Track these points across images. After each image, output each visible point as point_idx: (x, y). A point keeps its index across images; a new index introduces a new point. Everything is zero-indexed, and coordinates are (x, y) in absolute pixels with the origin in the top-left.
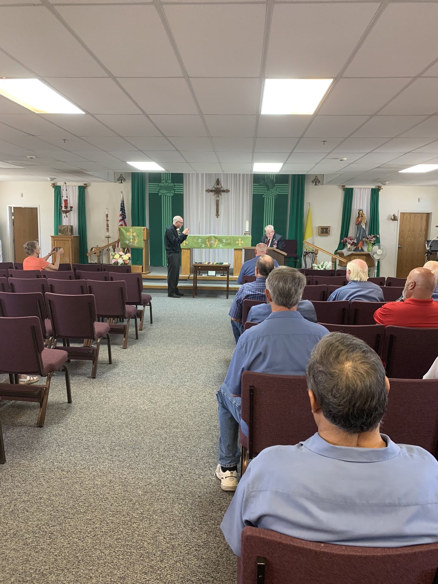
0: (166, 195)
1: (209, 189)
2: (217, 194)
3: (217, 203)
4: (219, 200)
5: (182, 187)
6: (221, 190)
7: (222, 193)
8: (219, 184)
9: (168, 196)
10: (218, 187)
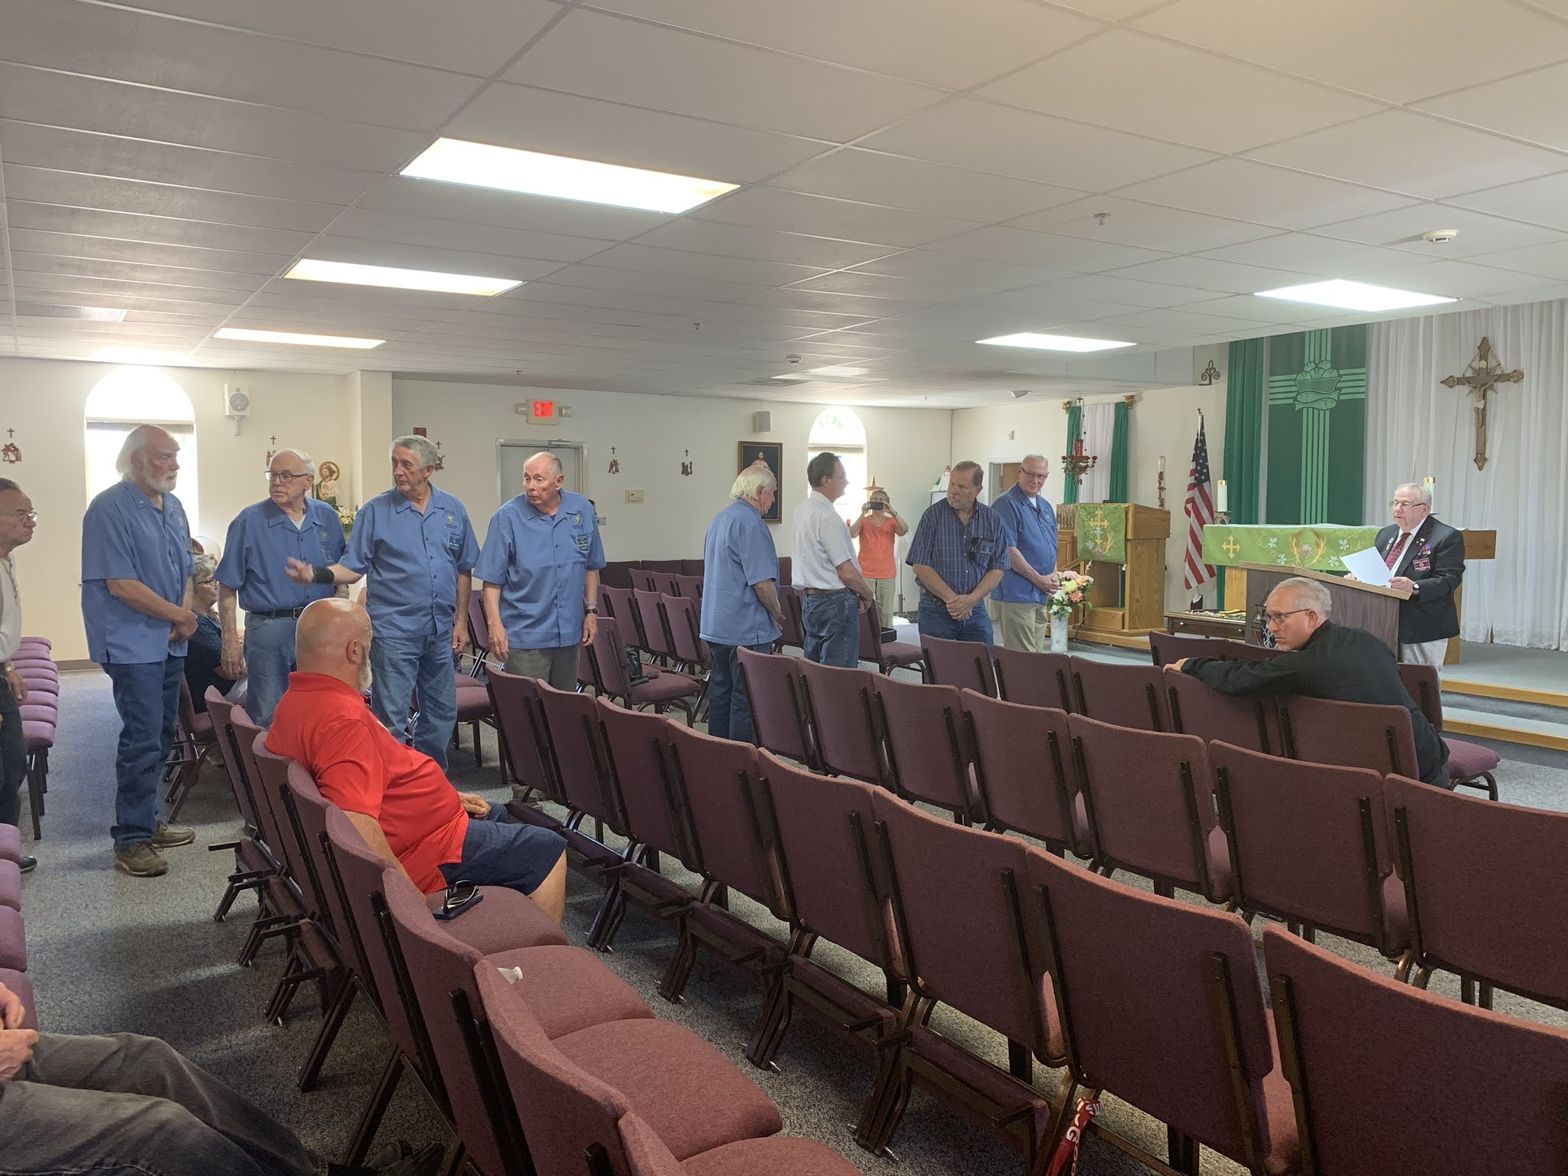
0: (1313, 408)
1: (1451, 377)
2: (1480, 389)
3: (1478, 418)
4: (1484, 409)
5: (1363, 380)
6: (1496, 373)
7: (1500, 386)
8: (1490, 355)
9: (1319, 410)
10: (1485, 367)
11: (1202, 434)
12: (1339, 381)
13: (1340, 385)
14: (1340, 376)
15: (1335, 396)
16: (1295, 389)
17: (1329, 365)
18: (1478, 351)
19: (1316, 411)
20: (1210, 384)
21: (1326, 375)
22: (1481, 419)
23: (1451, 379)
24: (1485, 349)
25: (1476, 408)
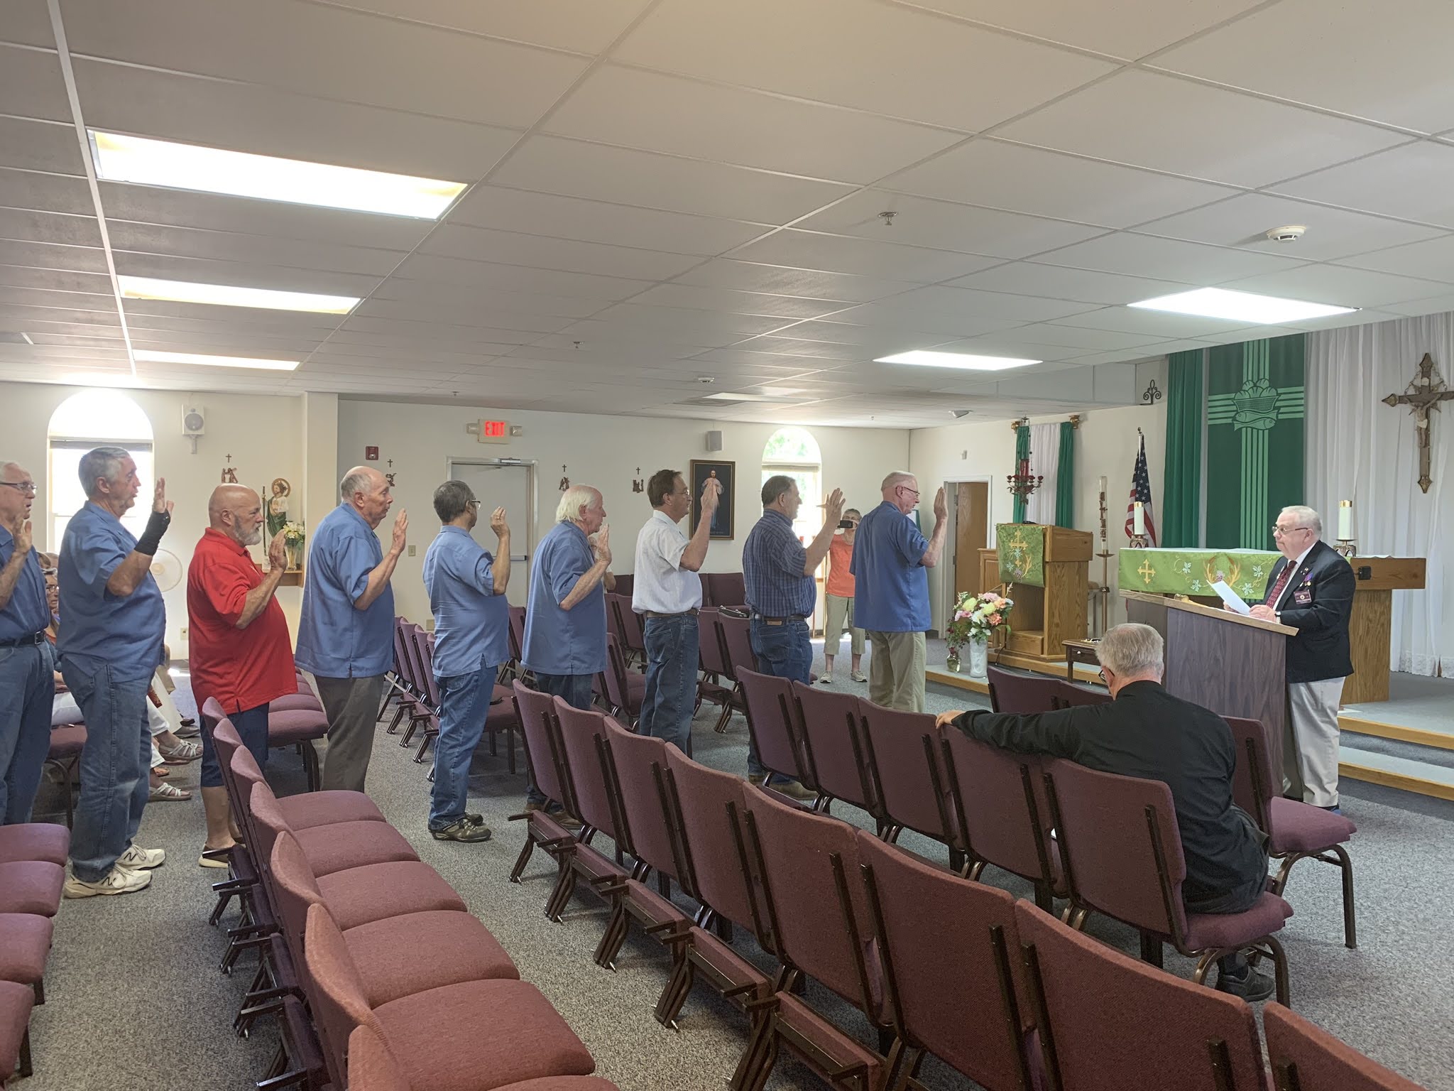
0: (1252, 428)
1: (1393, 395)
2: (1422, 407)
3: (1421, 438)
4: (1427, 429)
5: (1302, 399)
6: (1439, 391)
7: (1443, 404)
8: (1432, 372)
9: (1258, 430)
10: (1427, 384)
11: (1143, 454)
12: (1277, 400)
13: (1278, 404)
14: (1279, 395)
15: (1273, 415)
16: (1234, 408)
17: (1265, 384)
18: (1419, 368)
19: (1255, 431)
20: (1152, 403)
21: (1265, 394)
22: (1425, 439)
23: (1392, 397)
24: (1427, 366)
25: (1419, 427)
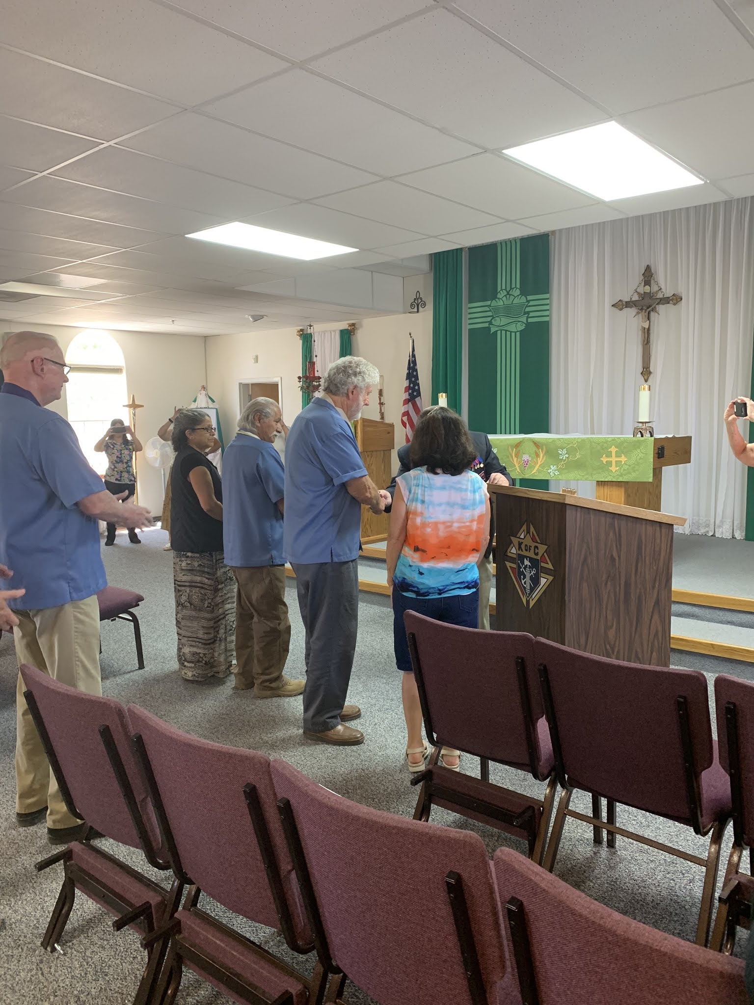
0: (506, 331)
1: (620, 301)
2: (646, 310)
3: (644, 337)
4: (649, 329)
6: (658, 297)
7: (661, 308)
8: (652, 282)
9: (511, 332)
10: (649, 291)
11: (414, 356)
13: (528, 309)
18: (643, 277)
19: (508, 333)
22: (647, 337)
23: (620, 303)
24: (648, 276)
25: (642, 327)
